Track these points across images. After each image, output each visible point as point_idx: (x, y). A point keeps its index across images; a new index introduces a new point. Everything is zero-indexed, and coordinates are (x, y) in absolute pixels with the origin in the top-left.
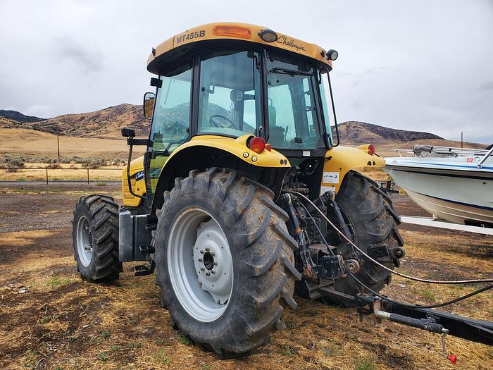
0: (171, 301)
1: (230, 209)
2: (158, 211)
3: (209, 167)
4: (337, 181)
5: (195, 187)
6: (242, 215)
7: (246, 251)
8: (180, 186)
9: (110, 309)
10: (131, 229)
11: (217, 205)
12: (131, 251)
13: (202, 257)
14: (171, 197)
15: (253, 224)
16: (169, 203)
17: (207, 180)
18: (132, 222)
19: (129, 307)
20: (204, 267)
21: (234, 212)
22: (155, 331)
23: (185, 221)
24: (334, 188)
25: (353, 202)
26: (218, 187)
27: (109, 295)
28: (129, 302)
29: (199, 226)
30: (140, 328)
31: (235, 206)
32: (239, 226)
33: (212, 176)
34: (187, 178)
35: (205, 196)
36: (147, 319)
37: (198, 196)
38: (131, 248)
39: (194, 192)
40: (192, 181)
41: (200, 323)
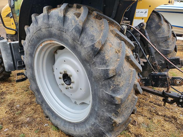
0: (42, 103)
1: (88, 44)
2: (23, 41)
3: (61, 4)
4: (146, 16)
5: (51, 22)
6: (101, 50)
7: (106, 82)
8: (37, 21)
9: (4, 102)
10: (9, 51)
11: (74, 40)
12: (13, 65)
13: (61, 76)
14: (30, 31)
15: (111, 58)
16: (30, 36)
17: (61, 15)
18: (9, 47)
19: (17, 98)
20: (63, 82)
21: (93, 47)
22: (34, 119)
23: (45, 49)
24: (144, 20)
25: (153, 29)
26: (73, 21)
27: (4, 90)
28: (17, 94)
29: (56, 52)
30: (23, 118)
31: (93, 40)
32: (98, 60)
33: (66, 11)
34: (42, 15)
35: (61, 30)
36: (28, 109)
37: (54, 30)
38: (12, 63)
39: (49, 26)
40: (46, 17)
41: (65, 121)
